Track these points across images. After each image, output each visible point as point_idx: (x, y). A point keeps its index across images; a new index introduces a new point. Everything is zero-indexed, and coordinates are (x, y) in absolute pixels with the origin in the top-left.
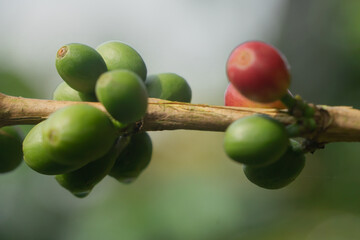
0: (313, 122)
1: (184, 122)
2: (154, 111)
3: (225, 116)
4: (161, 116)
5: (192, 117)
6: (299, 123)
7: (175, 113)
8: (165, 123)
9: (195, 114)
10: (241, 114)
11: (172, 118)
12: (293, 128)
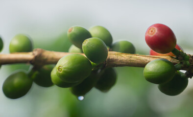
0: (188, 62)
1: (127, 63)
2: (112, 57)
3: (147, 60)
4: (116, 60)
5: (131, 60)
6: (181, 63)
7: (123, 58)
8: (118, 63)
9: (132, 59)
10: (154, 59)
11: (121, 61)
12: (178, 65)
